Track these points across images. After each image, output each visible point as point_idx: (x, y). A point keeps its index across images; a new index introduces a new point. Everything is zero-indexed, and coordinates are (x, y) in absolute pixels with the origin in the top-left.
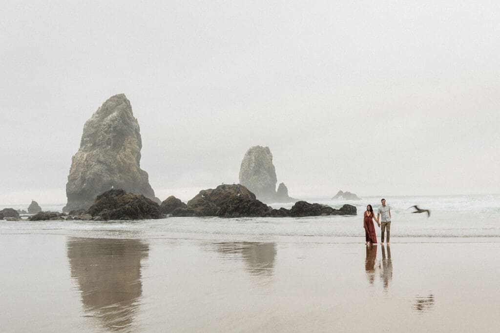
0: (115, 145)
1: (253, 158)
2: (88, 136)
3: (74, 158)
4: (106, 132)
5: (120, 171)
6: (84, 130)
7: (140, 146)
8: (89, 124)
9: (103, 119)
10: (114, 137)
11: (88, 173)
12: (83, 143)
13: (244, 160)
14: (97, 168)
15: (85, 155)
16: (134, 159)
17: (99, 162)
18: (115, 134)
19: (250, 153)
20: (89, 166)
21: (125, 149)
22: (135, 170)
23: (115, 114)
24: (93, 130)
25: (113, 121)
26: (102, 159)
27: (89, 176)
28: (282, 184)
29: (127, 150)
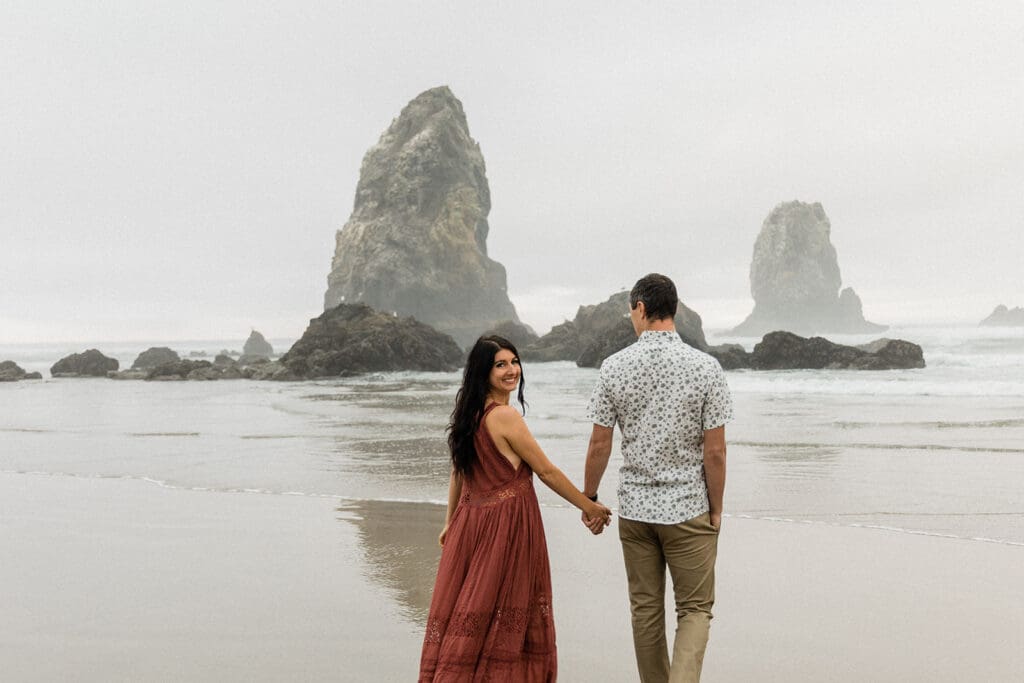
0: (426, 202)
1: (783, 228)
2: (372, 184)
3: (339, 234)
4: (406, 175)
5: (438, 263)
6: (362, 171)
7: (486, 204)
8: (373, 158)
9: (400, 145)
10: (424, 185)
11: (367, 268)
12: (360, 200)
13: (761, 236)
14: (385, 256)
15: (362, 228)
16: (471, 235)
17: (391, 243)
18: (428, 179)
19: (774, 218)
20: (368, 253)
21: (448, 212)
22: (473, 260)
23: (426, 133)
24: (378, 172)
25: (422, 149)
26: (397, 237)
27: (369, 274)
28: (849, 291)
29: (455, 214)
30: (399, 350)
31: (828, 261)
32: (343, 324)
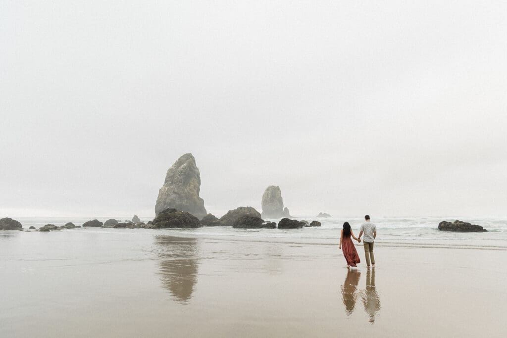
0: (184, 182)
1: (270, 192)
2: (169, 177)
3: (160, 190)
4: (179, 175)
5: (187, 198)
6: (167, 174)
7: (199, 183)
8: (170, 170)
9: (178, 167)
10: (184, 178)
11: (168, 199)
12: (166, 181)
13: (265, 194)
14: (173, 196)
15: (167, 189)
16: (195, 191)
17: (175, 193)
18: (185, 177)
19: (268, 189)
20: (168, 195)
21: (190, 185)
22: (196, 197)
23: (185, 165)
24: (172, 174)
25: (183, 169)
26: (176, 191)
27: (168, 201)
28: (286, 208)
29: (191, 186)
30: (185, 221)
31: (280, 201)
32: (169, 214)
